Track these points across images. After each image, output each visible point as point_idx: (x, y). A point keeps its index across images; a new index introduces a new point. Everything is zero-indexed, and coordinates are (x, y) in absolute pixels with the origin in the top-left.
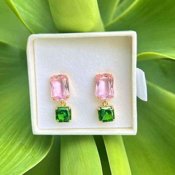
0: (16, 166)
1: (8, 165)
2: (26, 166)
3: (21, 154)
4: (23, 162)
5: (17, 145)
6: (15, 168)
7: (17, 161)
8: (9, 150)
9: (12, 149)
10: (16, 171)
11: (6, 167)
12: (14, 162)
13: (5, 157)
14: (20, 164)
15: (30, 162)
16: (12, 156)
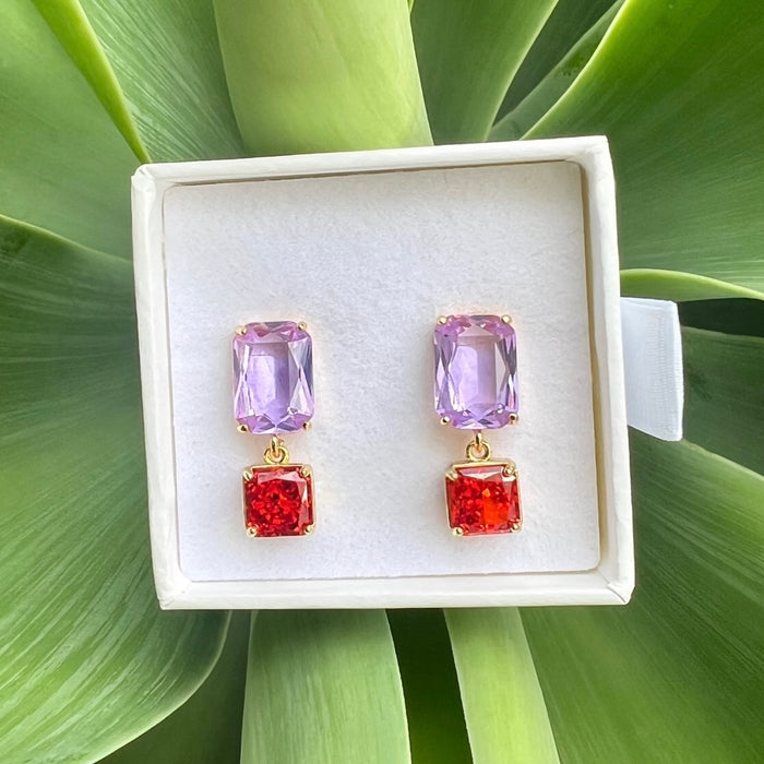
0: (53, 734)
1: (18, 727)
2: (97, 736)
3: (81, 685)
4: (86, 716)
5: (72, 646)
6: (49, 745)
7: (60, 715)
8: (37, 664)
9: (48, 659)
10: (52, 756)
11: (8, 739)
12: (49, 718)
13: (14, 692)
14: (73, 725)
15: (117, 720)
16: (43, 691)
